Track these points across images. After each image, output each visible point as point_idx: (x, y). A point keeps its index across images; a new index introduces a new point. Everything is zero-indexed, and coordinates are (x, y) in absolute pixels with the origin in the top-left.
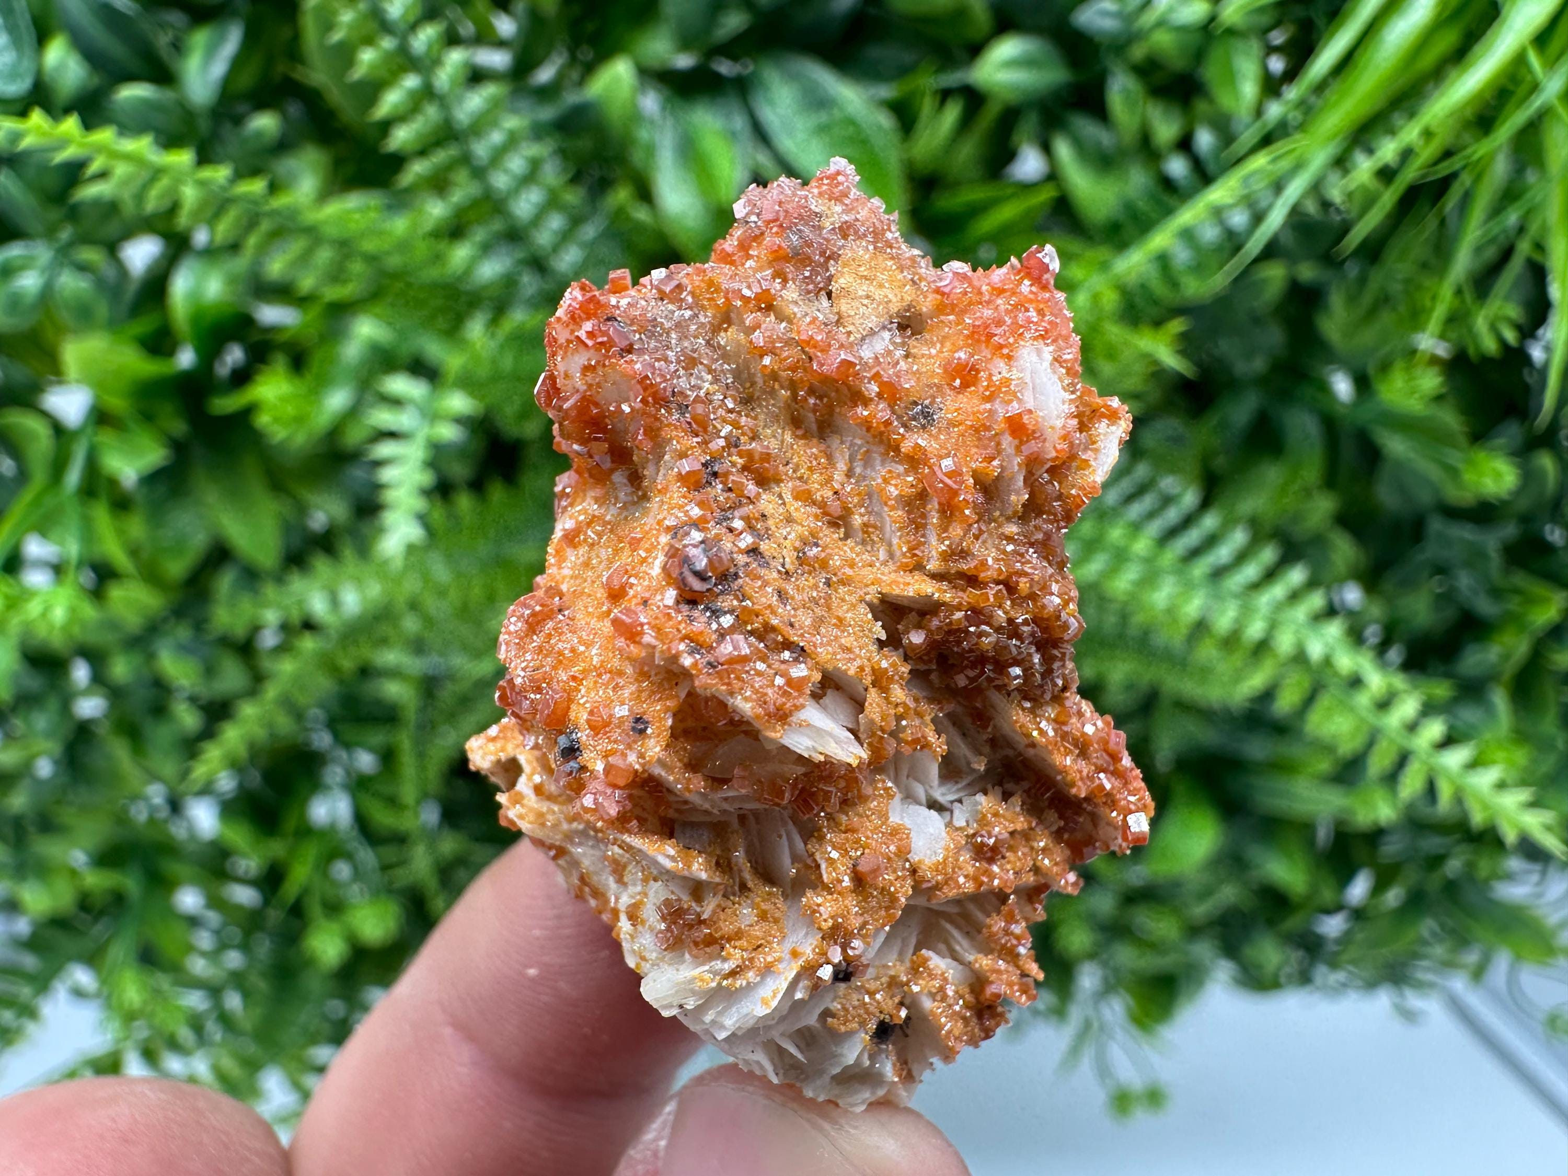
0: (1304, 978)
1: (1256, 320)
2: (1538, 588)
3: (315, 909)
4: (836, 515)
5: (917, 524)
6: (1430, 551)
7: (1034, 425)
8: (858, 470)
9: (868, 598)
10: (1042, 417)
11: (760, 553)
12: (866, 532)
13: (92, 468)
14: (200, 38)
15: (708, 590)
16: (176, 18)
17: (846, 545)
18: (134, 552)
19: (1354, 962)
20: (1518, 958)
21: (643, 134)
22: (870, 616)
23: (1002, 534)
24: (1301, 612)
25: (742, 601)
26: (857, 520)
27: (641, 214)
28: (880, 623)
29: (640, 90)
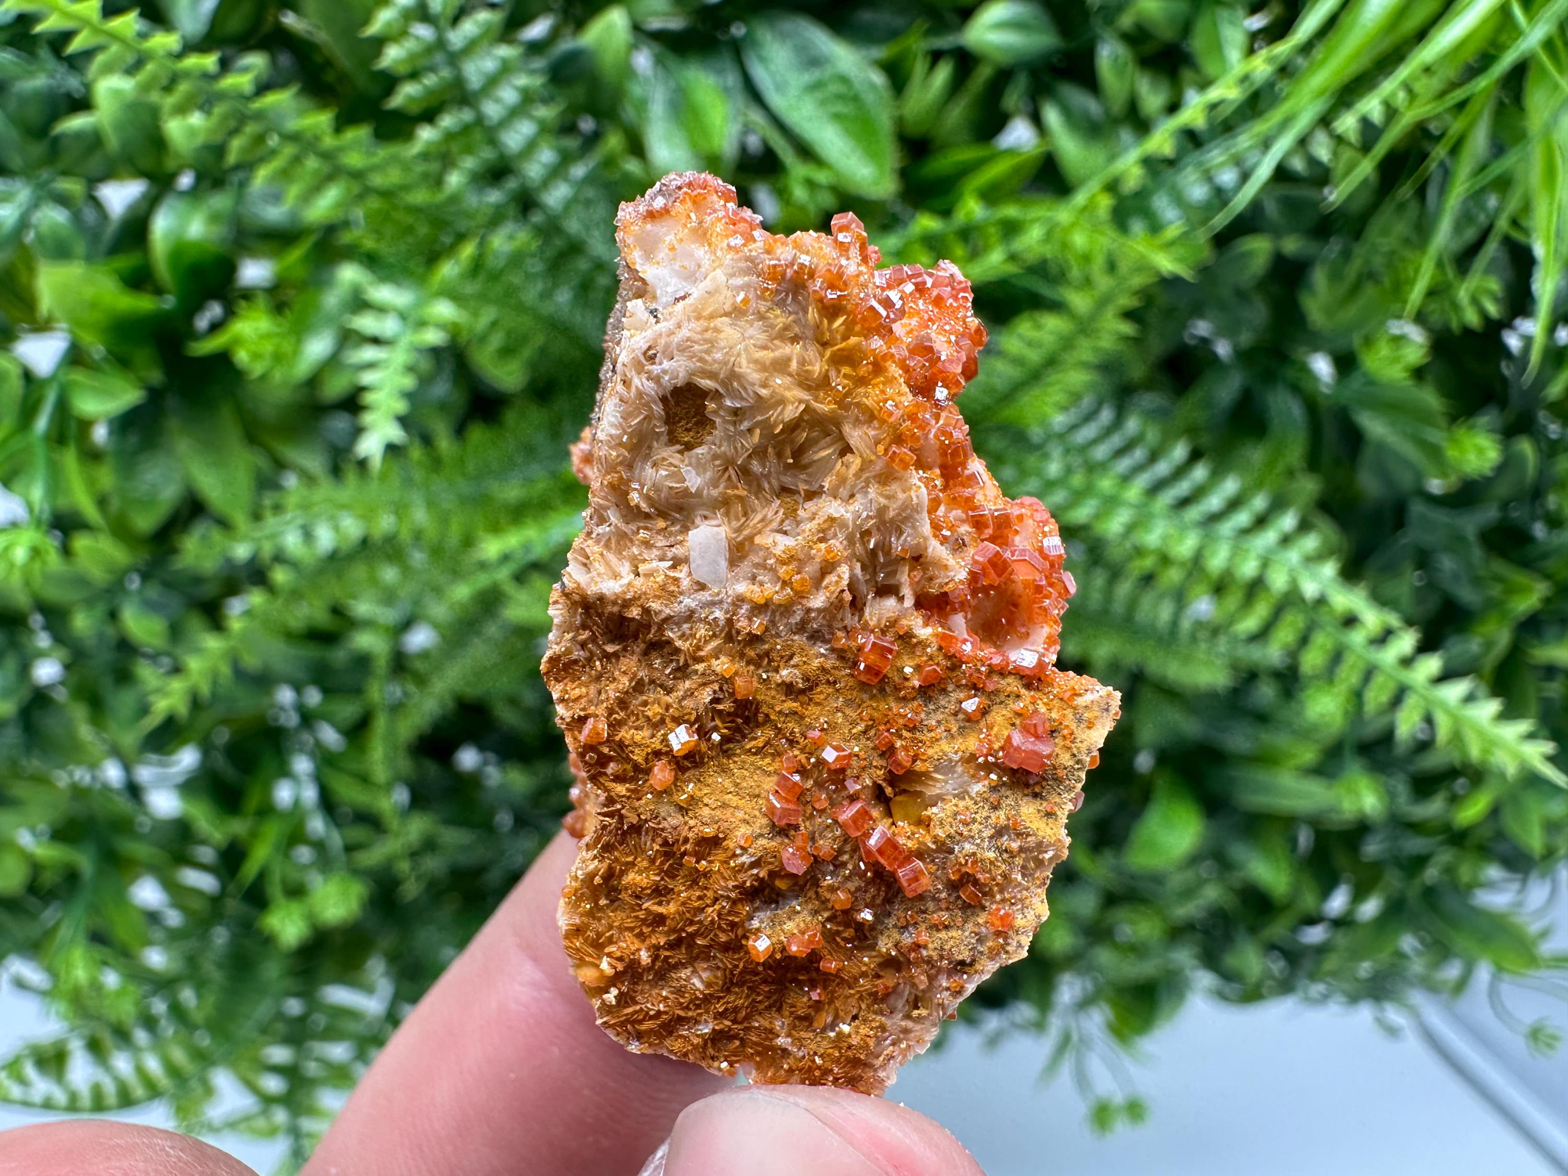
0: (1286, 987)
1: (1241, 295)
2: (1519, 577)
3: (275, 890)
6: (1410, 537)
13: (63, 408)
18: (102, 502)
19: (1334, 974)
20: (1499, 969)
21: (636, 90)
24: (1294, 556)
29: (634, 47)
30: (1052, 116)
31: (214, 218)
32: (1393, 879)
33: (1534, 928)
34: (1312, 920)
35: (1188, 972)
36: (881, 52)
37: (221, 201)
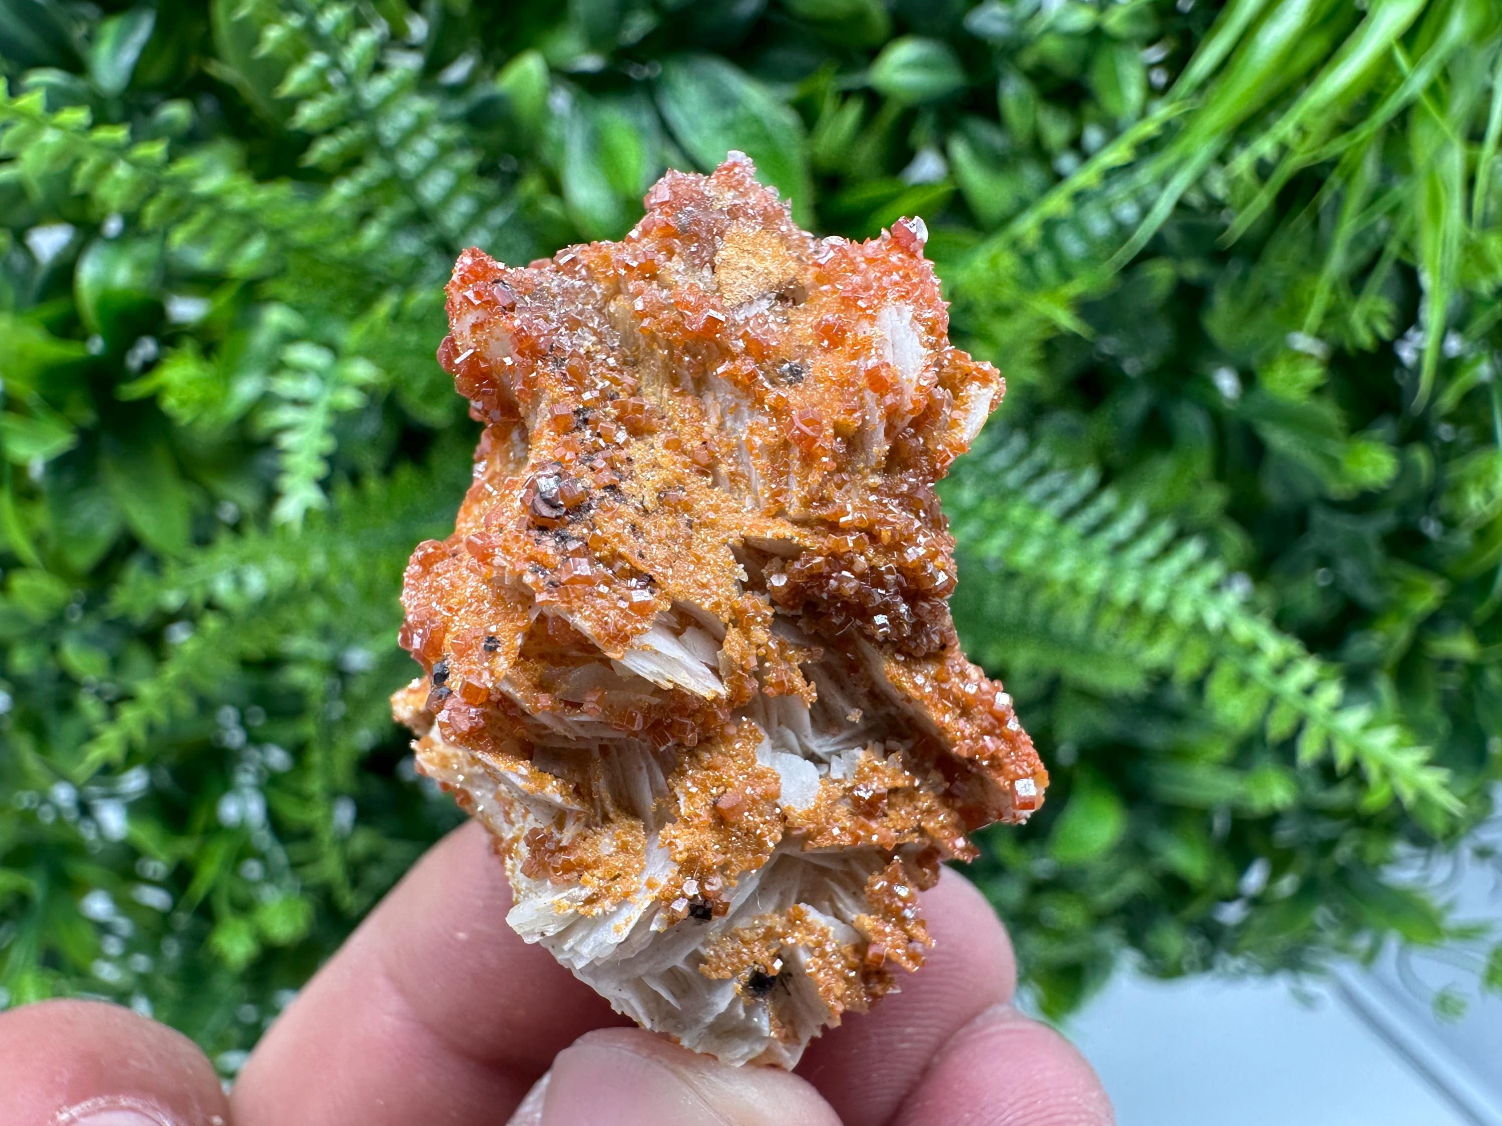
0: (1206, 965)
1: (1146, 318)
2: (1416, 577)
3: (222, 906)
4: (703, 463)
5: (779, 472)
6: (1314, 542)
7: (892, 378)
8: (728, 424)
9: (731, 541)
10: (901, 371)
11: (620, 491)
12: (733, 481)
14: (111, 28)
15: (557, 517)
16: (89, 10)
17: (713, 492)
18: (38, 541)
19: (1252, 948)
20: (1408, 940)
21: (553, 131)
22: (732, 557)
23: (867, 485)
24: (1199, 583)
25: (592, 530)
26: (723, 469)
27: (551, 207)
28: (742, 566)
29: (550, 89)
30: (960, 150)
31: (140, 265)
32: (1305, 861)
33: (1438, 901)
34: (1229, 899)
35: (1112, 951)
36: (791, 92)
37: (146, 250)
